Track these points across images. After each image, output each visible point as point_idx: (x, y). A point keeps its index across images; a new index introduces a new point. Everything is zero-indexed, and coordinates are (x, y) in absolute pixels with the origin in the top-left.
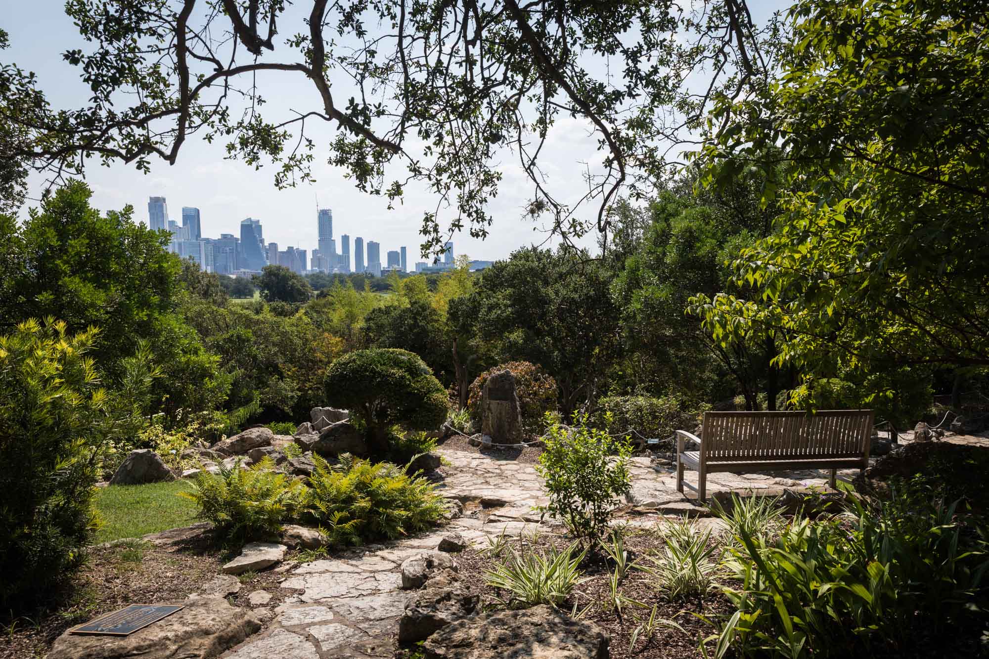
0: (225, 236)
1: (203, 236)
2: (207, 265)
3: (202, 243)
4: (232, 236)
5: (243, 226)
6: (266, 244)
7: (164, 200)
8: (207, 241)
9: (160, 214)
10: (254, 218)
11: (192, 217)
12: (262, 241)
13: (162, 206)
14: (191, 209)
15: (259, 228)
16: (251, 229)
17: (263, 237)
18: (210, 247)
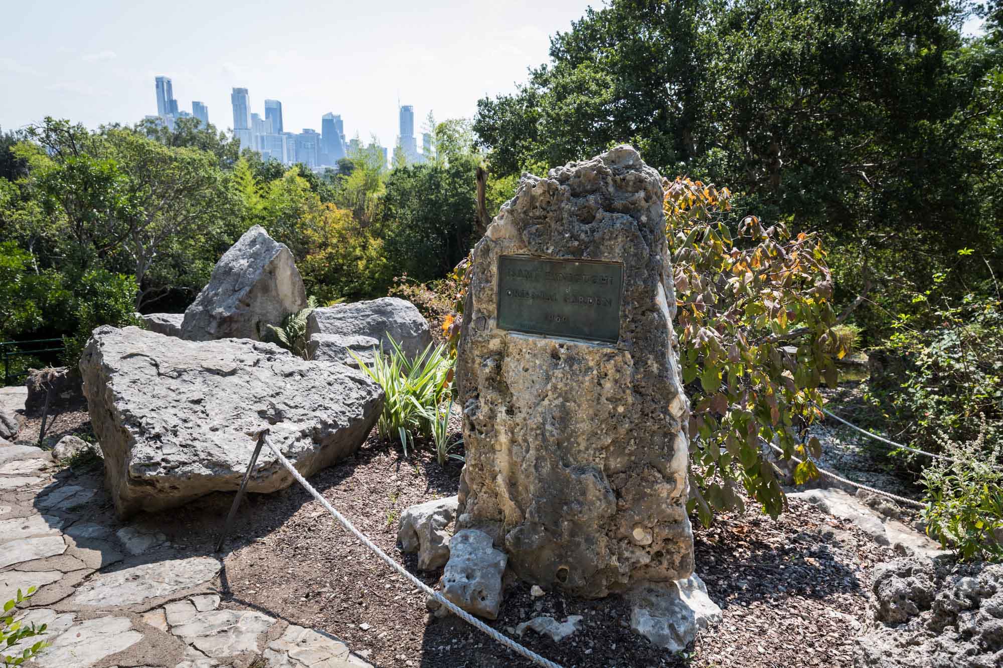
0: (306, 131)
1: (285, 130)
2: (289, 157)
3: (284, 137)
4: (314, 131)
5: (324, 121)
6: (347, 140)
7: (246, 91)
8: (289, 135)
9: (243, 106)
10: (335, 113)
11: (274, 110)
12: (343, 137)
13: (244, 97)
14: (273, 102)
15: (340, 123)
16: (332, 124)
17: (344, 132)
18: (292, 142)
